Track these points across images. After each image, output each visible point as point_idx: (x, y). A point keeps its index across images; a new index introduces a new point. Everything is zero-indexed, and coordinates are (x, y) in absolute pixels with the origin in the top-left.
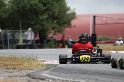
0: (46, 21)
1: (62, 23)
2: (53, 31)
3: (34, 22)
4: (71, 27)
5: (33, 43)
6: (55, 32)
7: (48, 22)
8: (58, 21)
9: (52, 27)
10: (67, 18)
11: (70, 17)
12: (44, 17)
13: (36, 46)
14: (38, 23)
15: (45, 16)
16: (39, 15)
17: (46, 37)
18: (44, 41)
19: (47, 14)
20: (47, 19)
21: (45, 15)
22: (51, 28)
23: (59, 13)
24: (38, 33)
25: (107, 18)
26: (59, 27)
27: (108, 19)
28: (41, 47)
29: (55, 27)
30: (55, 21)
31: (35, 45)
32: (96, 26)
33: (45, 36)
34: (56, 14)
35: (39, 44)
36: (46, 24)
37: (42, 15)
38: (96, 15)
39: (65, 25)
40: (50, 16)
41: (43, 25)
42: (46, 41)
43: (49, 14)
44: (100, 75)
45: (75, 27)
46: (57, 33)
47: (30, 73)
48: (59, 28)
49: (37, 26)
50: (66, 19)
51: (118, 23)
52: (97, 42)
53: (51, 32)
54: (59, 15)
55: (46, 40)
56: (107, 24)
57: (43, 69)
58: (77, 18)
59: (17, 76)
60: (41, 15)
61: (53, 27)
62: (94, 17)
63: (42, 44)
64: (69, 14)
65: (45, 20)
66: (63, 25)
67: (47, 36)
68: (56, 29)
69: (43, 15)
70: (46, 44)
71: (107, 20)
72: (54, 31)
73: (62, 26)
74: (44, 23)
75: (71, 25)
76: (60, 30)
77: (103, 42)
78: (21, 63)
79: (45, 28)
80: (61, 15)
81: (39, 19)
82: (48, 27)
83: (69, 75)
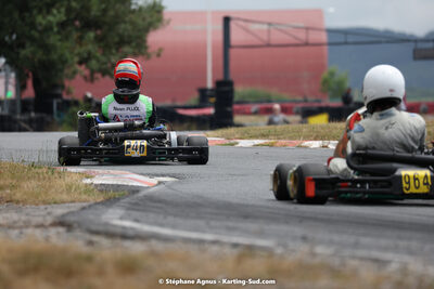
0: (58, 33)
1: (117, 39)
2: (83, 70)
3: (14, 37)
4: (148, 57)
5: (13, 111)
6: (93, 72)
7: (67, 38)
8: (99, 32)
9: (79, 54)
10: (133, 23)
11: (144, 19)
12: (50, 18)
13: (25, 121)
14: (33, 40)
15: (55, 16)
16: (35, 12)
17: (59, 91)
18: (52, 104)
19: (63, 10)
20: (62, 25)
21: (55, 11)
22: (76, 59)
23: (103, 6)
24: (30, 74)
25: (270, 24)
26: (104, 54)
27: (272, 28)
28: (40, 126)
29: (89, 53)
30: (91, 35)
31: (18, 117)
32: (233, 53)
33: (55, 86)
34: (95, 11)
35: (33, 114)
36: (59, 44)
37: (44, 11)
38: (231, 15)
39: (126, 49)
40: (72, 16)
41: (47, 49)
42: (58, 104)
43: (69, 10)
44: (301, 222)
45: (159, 55)
46: (98, 75)
47: (63, 216)
48: (103, 59)
49: (26, 52)
50: (129, 27)
51: (307, 44)
52: (236, 107)
53: (75, 73)
54: (105, 11)
55: (60, 101)
56: (269, 45)
57: (97, 203)
58: (168, 22)
59: (21, 224)
60: (40, 11)
61: (85, 55)
62: (227, 20)
63: (44, 115)
64: (141, 9)
65: (55, 29)
66: (117, 50)
67: (63, 87)
68: (94, 63)
69: (49, 12)
70: (59, 116)
71: (269, 31)
72: (88, 67)
73: (114, 51)
74: (53, 39)
75: (146, 48)
76: (109, 65)
77: (254, 108)
78: (14, 182)
79: (54, 57)
80: (111, 13)
81: (33, 25)
82: (68, 55)
83: (201, 223)
